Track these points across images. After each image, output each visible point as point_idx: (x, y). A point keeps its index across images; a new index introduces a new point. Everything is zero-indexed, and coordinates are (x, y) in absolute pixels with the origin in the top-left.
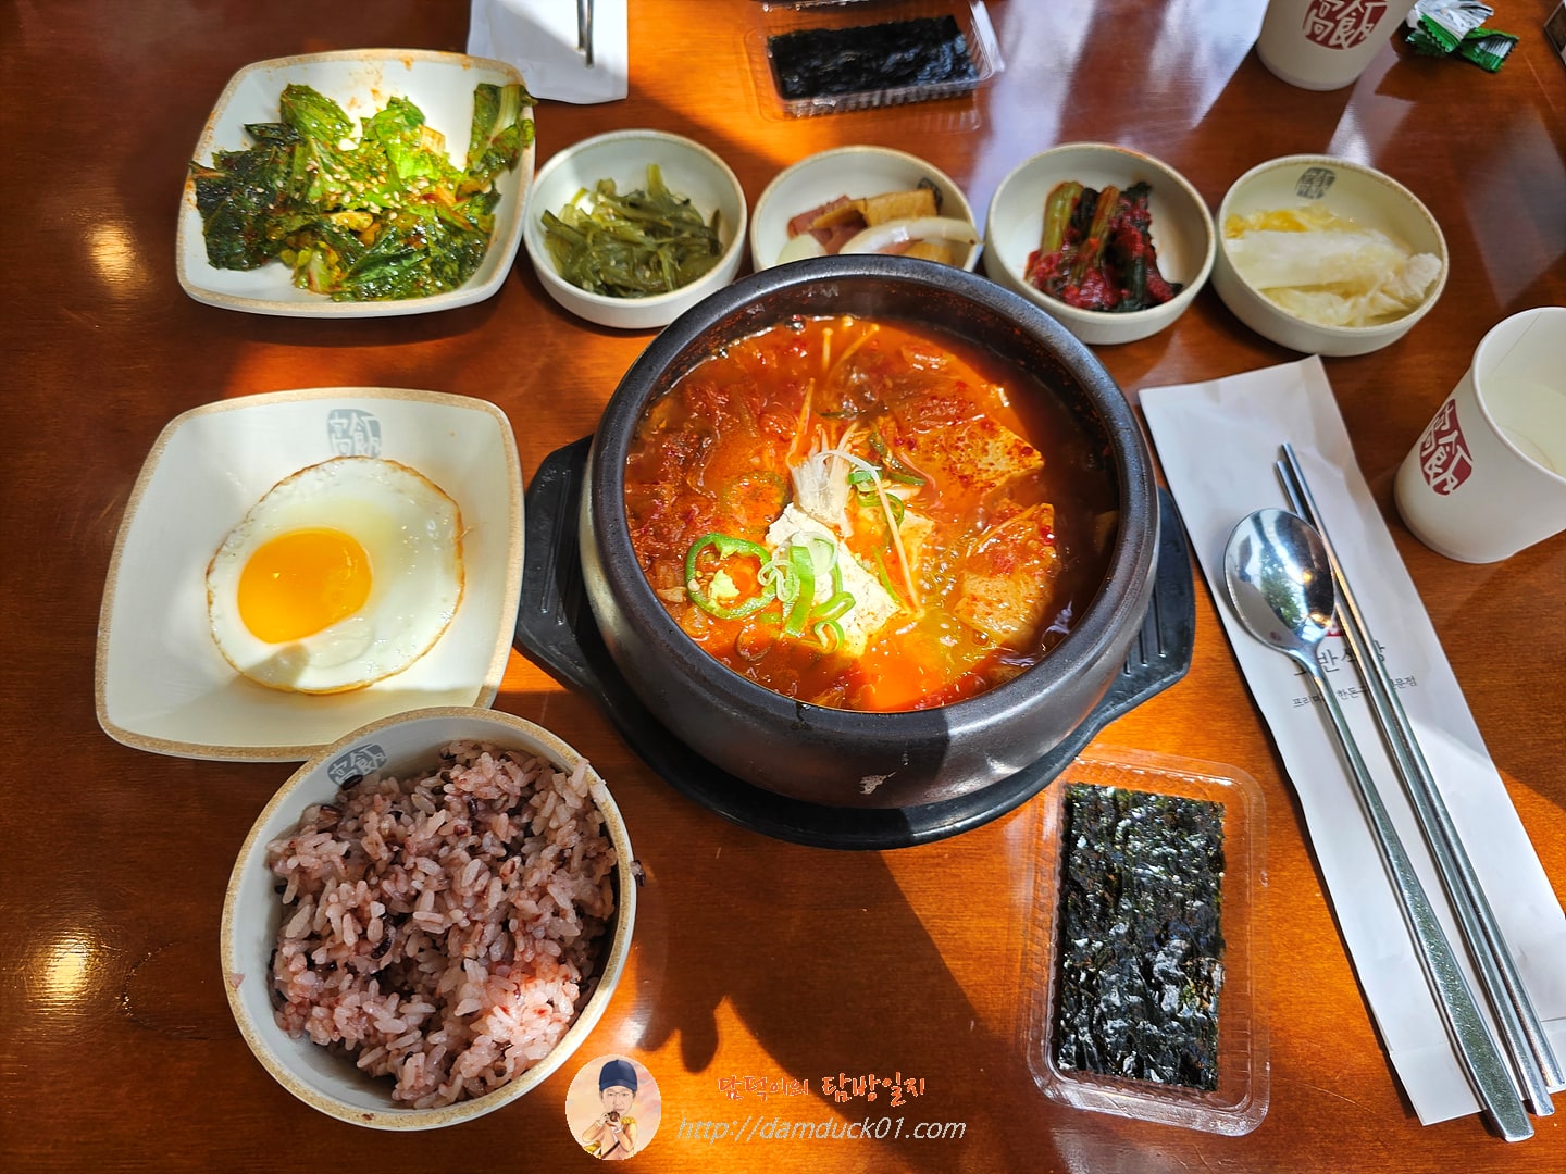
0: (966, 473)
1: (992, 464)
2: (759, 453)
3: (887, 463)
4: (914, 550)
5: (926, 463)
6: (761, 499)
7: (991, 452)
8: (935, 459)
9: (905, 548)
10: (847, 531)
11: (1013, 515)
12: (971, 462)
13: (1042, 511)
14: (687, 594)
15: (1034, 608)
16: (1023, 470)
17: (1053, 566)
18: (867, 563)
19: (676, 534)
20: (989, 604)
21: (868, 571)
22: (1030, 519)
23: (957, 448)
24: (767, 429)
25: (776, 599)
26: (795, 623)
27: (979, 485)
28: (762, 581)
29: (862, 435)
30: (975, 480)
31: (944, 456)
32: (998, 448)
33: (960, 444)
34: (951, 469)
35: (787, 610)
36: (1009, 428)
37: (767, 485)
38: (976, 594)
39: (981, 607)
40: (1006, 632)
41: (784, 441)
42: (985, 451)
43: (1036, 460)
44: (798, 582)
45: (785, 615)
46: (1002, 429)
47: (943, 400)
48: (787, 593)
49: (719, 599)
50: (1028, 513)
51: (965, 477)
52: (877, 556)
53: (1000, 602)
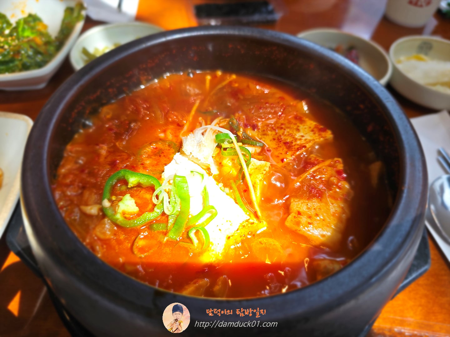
0: (288, 141)
1: (302, 136)
2: (164, 131)
3: (240, 135)
4: (258, 181)
5: (263, 136)
6: (162, 155)
7: (301, 130)
8: (268, 135)
9: (252, 181)
10: (215, 171)
11: (319, 163)
12: (290, 135)
13: (335, 162)
14: (102, 210)
15: (340, 219)
16: (322, 139)
17: (348, 194)
18: (227, 190)
19: (103, 173)
20: (310, 217)
21: (227, 194)
22: (330, 166)
23: (282, 128)
24: (170, 120)
25: (163, 214)
26: (176, 230)
27: (296, 147)
28: (155, 201)
29: (225, 121)
30: (294, 144)
31: (274, 133)
32: (305, 128)
33: (283, 126)
34: (278, 139)
35: (171, 221)
36: (311, 119)
37: (168, 148)
38: (301, 210)
39: (304, 219)
40: (323, 236)
41: (180, 126)
42: (298, 130)
43: (329, 135)
44: (178, 201)
45: (170, 225)
46: (307, 119)
47: (271, 104)
48: (171, 209)
49: (124, 213)
50: (328, 162)
51: (288, 143)
52: (234, 186)
53: (317, 215)
